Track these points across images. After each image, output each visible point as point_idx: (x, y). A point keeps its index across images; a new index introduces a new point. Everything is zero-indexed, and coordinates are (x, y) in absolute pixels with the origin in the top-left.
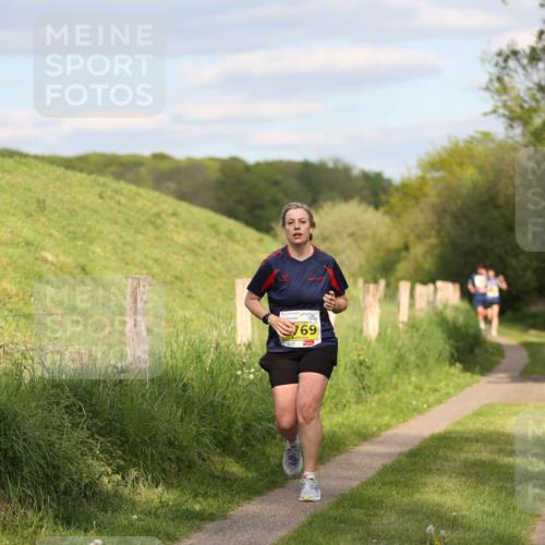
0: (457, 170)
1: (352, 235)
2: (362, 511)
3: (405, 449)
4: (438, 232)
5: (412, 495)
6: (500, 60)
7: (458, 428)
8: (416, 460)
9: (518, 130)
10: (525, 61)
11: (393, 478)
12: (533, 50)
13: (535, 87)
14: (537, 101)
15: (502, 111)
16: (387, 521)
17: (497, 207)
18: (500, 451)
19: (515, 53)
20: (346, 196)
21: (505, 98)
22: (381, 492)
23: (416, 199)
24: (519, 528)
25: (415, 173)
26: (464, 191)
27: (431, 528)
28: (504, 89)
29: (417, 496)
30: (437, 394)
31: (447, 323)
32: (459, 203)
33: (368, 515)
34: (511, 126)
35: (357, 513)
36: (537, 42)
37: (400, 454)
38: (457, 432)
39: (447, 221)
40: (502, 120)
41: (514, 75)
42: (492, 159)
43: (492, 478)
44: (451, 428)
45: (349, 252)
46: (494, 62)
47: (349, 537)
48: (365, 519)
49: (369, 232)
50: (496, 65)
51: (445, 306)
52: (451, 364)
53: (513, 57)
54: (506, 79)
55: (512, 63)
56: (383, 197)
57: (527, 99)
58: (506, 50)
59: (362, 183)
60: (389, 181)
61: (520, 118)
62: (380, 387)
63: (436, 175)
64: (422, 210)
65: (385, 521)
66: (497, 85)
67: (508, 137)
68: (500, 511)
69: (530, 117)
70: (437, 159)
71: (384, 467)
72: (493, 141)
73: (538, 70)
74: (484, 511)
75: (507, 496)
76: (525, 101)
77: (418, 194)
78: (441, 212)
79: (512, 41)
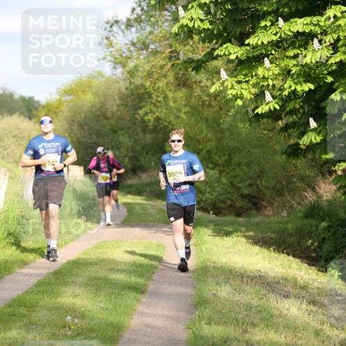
0: (81, 95)
1: (15, 136)
2: (26, 309)
3: (52, 270)
4: (70, 134)
5: (56, 298)
6: (108, 26)
7: (85, 256)
8: (59, 276)
9: (119, 70)
10: (123, 27)
11: (44, 288)
12: (128, 20)
13: (130, 43)
14: (131, 52)
15: (109, 58)
16: (41, 315)
17: (106, 118)
18: (111, 270)
19: (117, 22)
20: (11, 112)
21: (111, 49)
22: (37, 297)
23: (56, 113)
24: (123, 317)
25: (55, 97)
26: (86, 108)
27: (69, 318)
28: (111, 44)
29: (59, 299)
30: (71, 236)
31: (76, 191)
32: (83, 115)
33: (30, 311)
34: (115, 68)
35: (22, 310)
36: (131, 15)
37: (48, 273)
38: (84, 259)
39: (75, 127)
40: (109, 63)
41: (117, 35)
42: (103, 88)
43: (106, 287)
44: (80, 256)
45: (13, 147)
46: (104, 28)
47: (18, 324)
48: (28, 313)
49: (26, 135)
50: (105, 29)
51: (75, 180)
52: (79, 217)
53: (115, 24)
54: (112, 38)
55: (115, 28)
56: (35, 112)
57: (125, 51)
58: (112, 20)
59: (21, 104)
60: (38, 102)
61: (120, 63)
62: (35, 231)
63: (68, 98)
64: (59, 121)
65: (40, 314)
66: (106, 42)
67: (113, 74)
68: (111, 307)
69: (127, 62)
70: (69, 88)
71: (39, 281)
72: (104, 77)
73: (132, 33)
74: (101, 308)
75: (115, 298)
76: (124, 53)
77: (57, 110)
78: (71, 122)
79: (115, 14)
